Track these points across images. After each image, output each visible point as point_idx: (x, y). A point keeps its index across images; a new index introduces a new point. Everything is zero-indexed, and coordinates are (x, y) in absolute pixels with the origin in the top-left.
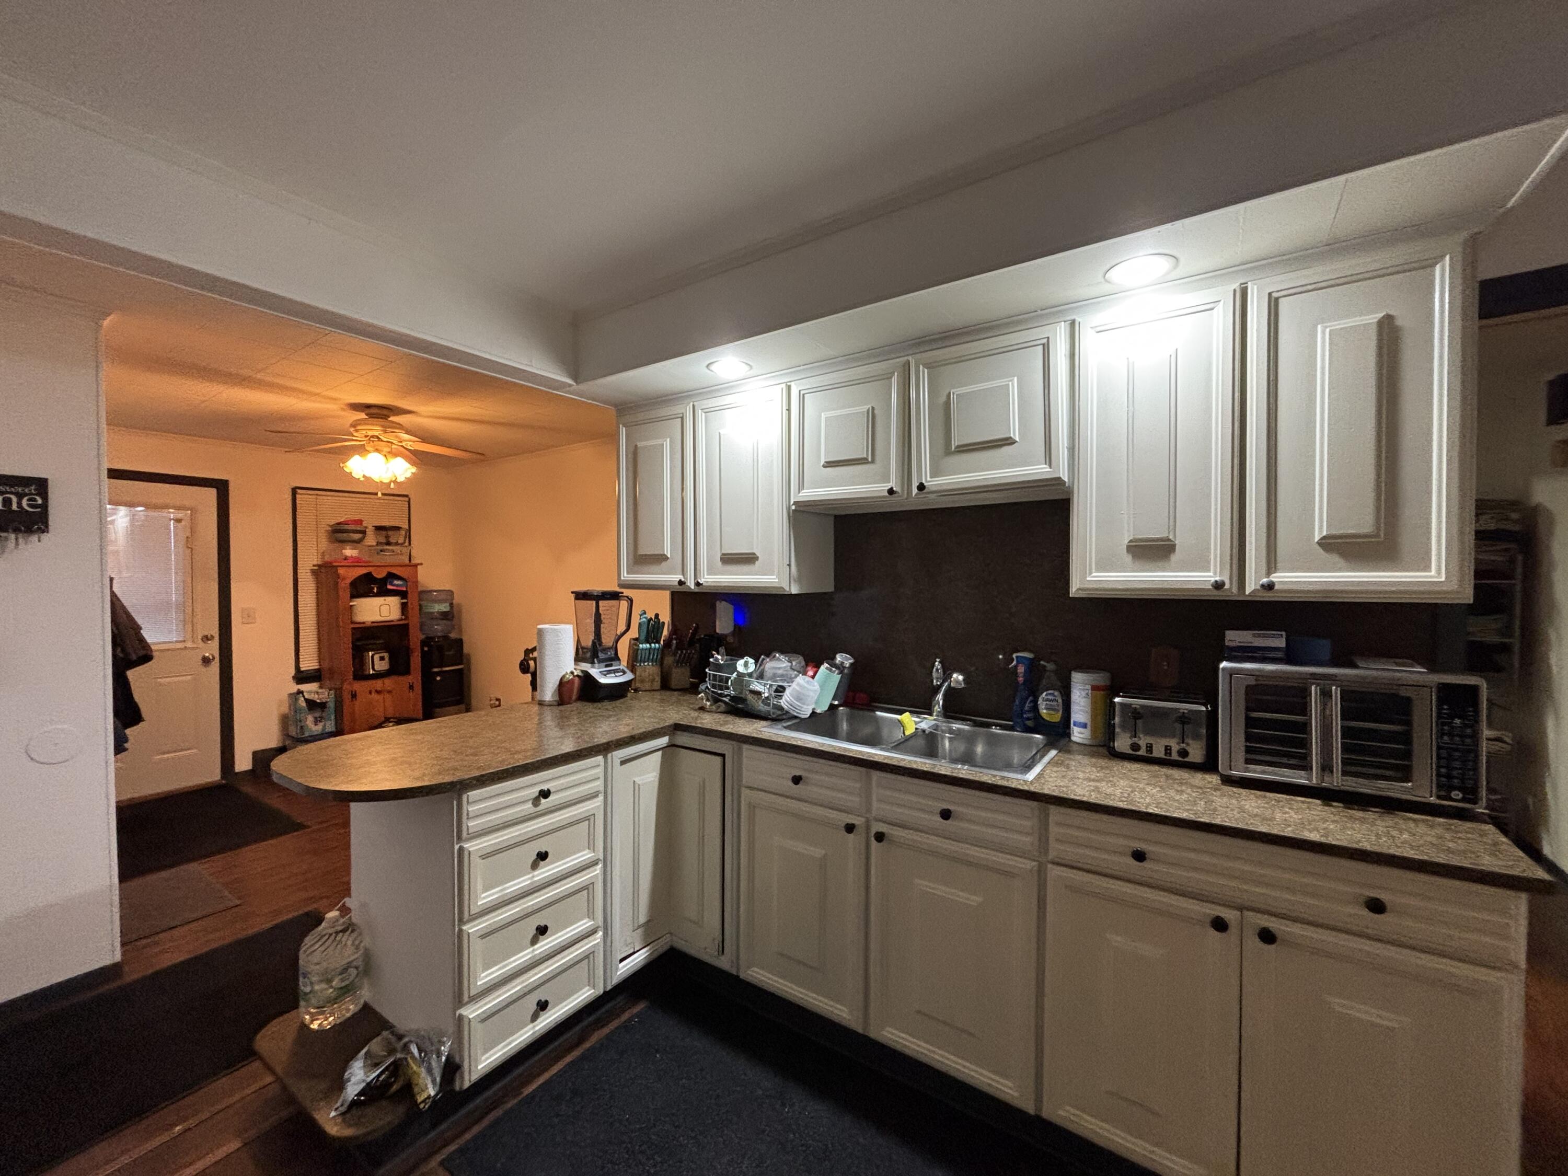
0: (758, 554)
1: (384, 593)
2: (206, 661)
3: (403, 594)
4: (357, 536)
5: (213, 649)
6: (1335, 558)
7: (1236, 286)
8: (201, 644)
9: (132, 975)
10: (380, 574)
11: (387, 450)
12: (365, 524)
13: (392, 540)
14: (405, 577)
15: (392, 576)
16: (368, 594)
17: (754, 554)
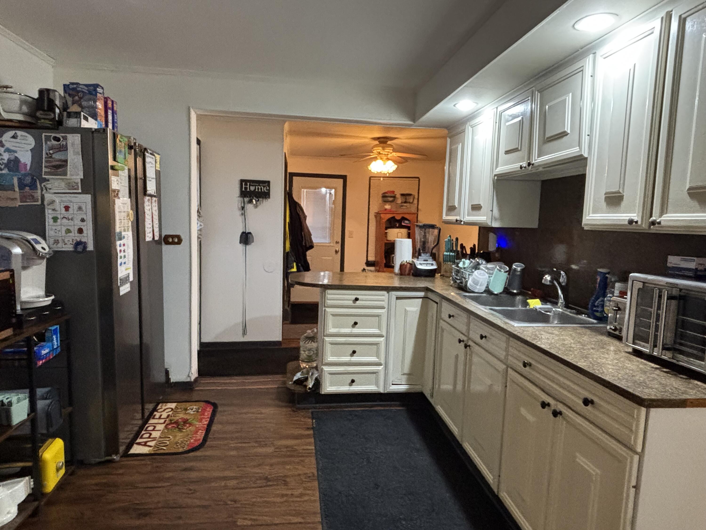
0: (482, 205)
1: (401, 227)
2: (336, 252)
3: (408, 228)
4: (391, 199)
5: (338, 248)
6: (695, 204)
7: (663, 14)
8: (335, 245)
9: (284, 346)
10: (398, 217)
11: (385, 158)
12: (395, 193)
13: (408, 201)
14: (410, 219)
15: (404, 219)
16: (394, 227)
17: (480, 205)
